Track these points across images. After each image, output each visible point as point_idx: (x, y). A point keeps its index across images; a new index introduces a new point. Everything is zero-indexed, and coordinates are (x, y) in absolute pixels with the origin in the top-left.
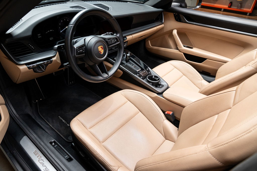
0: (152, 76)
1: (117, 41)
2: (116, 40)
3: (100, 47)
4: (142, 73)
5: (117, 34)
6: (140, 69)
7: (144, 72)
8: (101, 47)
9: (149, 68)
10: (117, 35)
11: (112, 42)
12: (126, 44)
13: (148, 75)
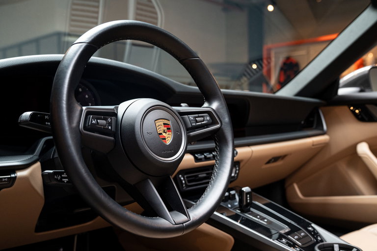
1: (213, 122)
2: (208, 118)
3: (162, 123)
4: (296, 237)
5: (210, 102)
6: (288, 229)
7: (302, 234)
8: (164, 124)
9: (313, 225)
10: (211, 107)
11: (197, 122)
12: (236, 170)
13: (317, 242)
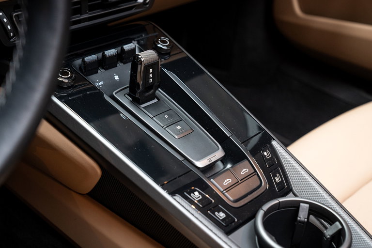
0: (296, 206)
6: (220, 154)
7: (245, 171)
13: (270, 194)
